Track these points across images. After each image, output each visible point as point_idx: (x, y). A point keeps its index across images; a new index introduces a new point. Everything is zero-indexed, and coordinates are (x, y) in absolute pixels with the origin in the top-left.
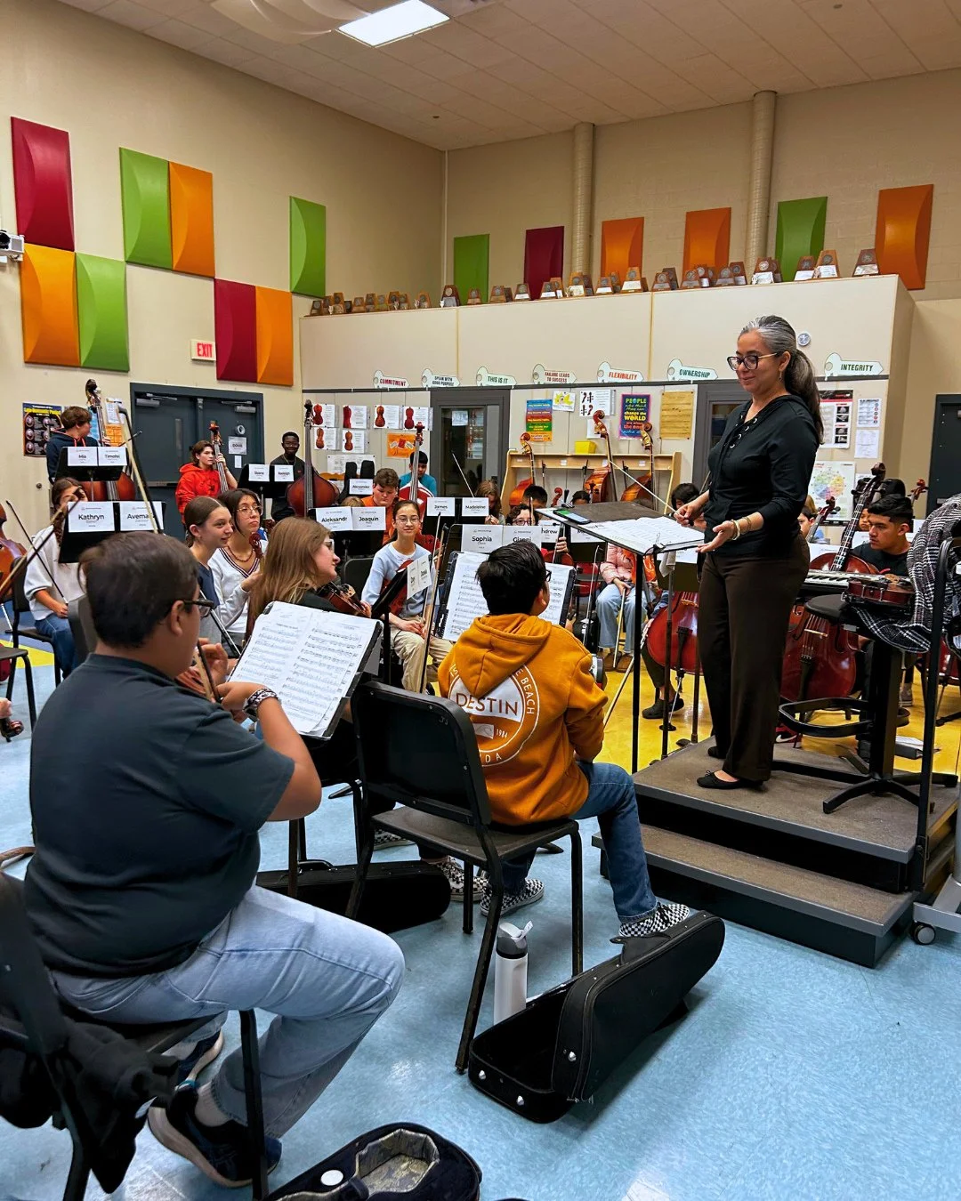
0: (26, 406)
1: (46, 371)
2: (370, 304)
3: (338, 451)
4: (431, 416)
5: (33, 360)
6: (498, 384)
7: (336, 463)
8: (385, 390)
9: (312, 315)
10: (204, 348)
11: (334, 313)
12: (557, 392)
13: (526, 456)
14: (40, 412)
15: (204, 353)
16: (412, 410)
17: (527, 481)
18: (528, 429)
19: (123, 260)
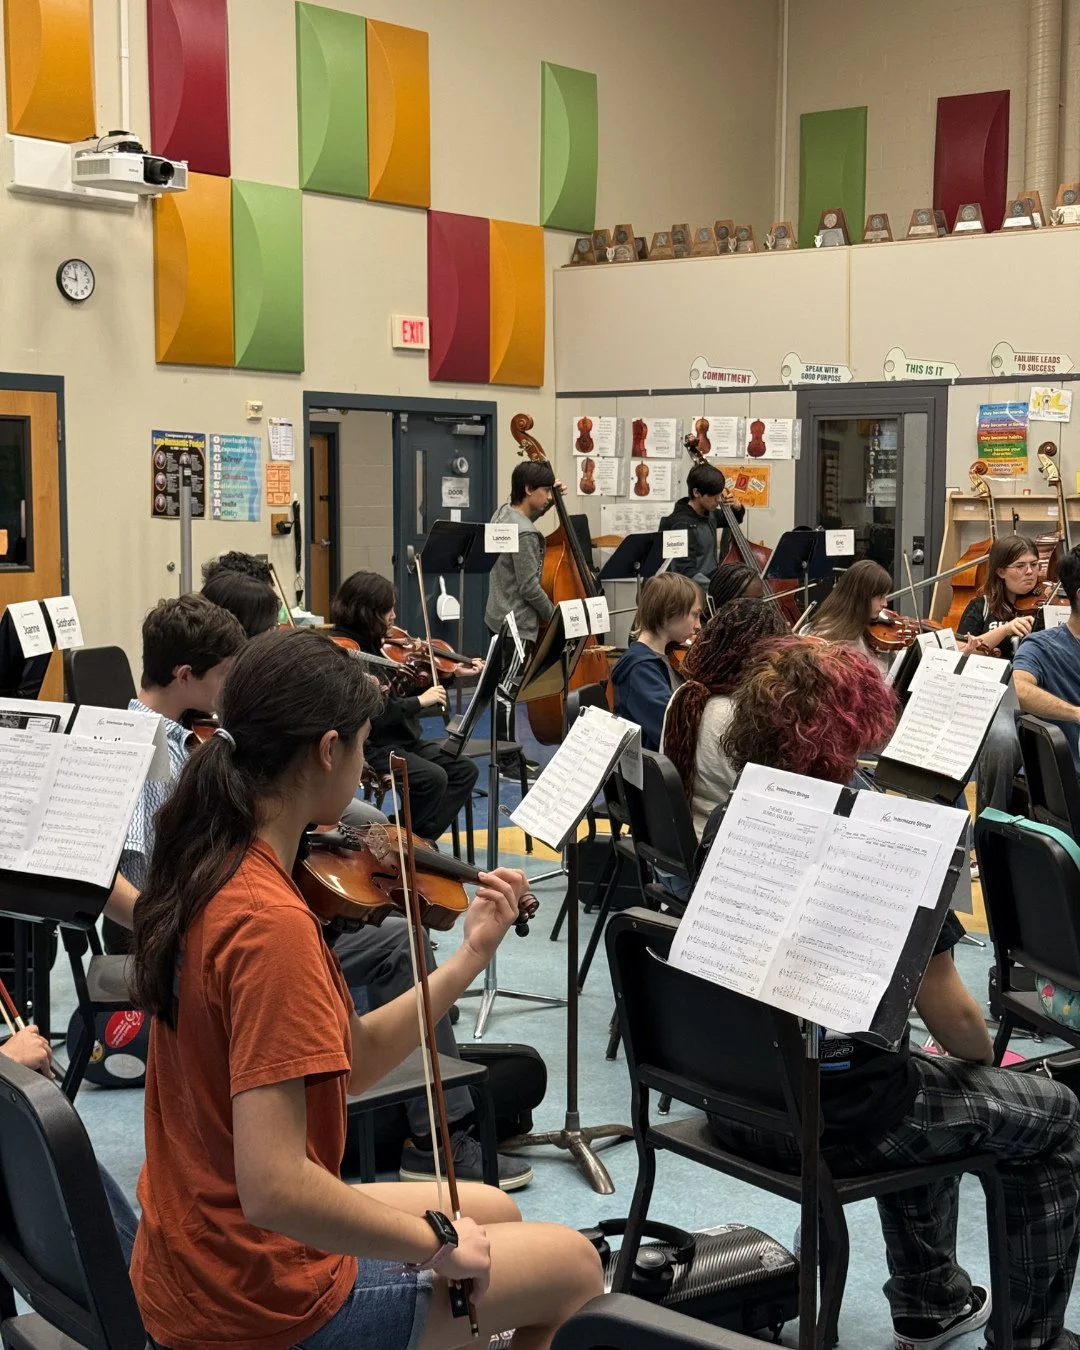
0: (157, 434)
1: (186, 376)
2: (679, 244)
3: (619, 497)
4: (798, 433)
5: (171, 359)
6: (924, 377)
7: (619, 518)
8: (712, 391)
9: (573, 263)
10: (412, 328)
11: (616, 260)
12: (1037, 389)
13: (981, 501)
14: (175, 444)
15: (412, 336)
16: (762, 425)
17: (982, 543)
18: (982, 454)
19: (297, 187)
